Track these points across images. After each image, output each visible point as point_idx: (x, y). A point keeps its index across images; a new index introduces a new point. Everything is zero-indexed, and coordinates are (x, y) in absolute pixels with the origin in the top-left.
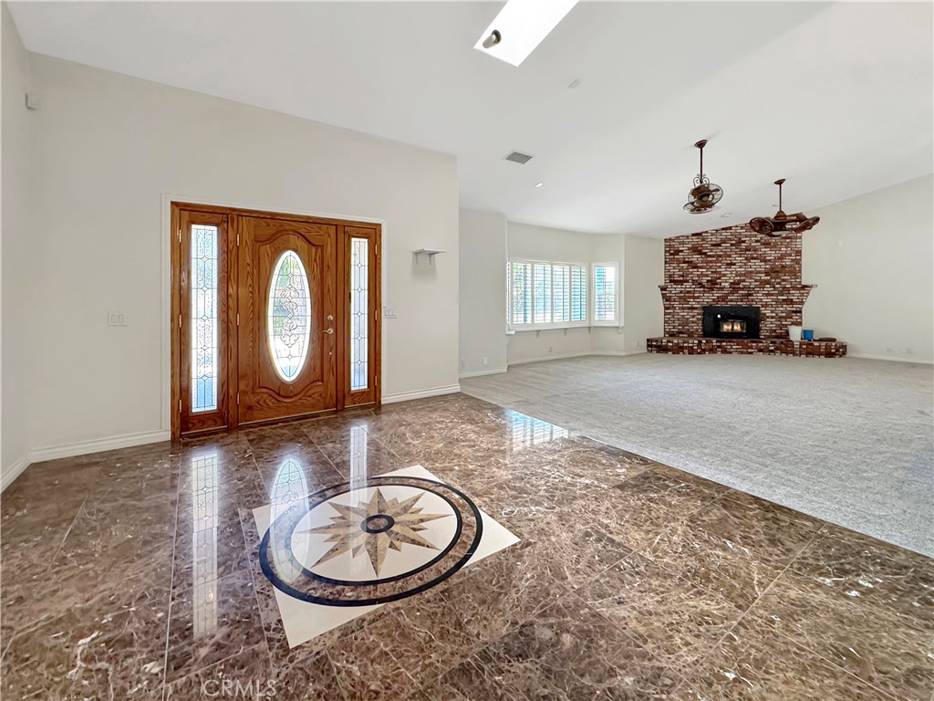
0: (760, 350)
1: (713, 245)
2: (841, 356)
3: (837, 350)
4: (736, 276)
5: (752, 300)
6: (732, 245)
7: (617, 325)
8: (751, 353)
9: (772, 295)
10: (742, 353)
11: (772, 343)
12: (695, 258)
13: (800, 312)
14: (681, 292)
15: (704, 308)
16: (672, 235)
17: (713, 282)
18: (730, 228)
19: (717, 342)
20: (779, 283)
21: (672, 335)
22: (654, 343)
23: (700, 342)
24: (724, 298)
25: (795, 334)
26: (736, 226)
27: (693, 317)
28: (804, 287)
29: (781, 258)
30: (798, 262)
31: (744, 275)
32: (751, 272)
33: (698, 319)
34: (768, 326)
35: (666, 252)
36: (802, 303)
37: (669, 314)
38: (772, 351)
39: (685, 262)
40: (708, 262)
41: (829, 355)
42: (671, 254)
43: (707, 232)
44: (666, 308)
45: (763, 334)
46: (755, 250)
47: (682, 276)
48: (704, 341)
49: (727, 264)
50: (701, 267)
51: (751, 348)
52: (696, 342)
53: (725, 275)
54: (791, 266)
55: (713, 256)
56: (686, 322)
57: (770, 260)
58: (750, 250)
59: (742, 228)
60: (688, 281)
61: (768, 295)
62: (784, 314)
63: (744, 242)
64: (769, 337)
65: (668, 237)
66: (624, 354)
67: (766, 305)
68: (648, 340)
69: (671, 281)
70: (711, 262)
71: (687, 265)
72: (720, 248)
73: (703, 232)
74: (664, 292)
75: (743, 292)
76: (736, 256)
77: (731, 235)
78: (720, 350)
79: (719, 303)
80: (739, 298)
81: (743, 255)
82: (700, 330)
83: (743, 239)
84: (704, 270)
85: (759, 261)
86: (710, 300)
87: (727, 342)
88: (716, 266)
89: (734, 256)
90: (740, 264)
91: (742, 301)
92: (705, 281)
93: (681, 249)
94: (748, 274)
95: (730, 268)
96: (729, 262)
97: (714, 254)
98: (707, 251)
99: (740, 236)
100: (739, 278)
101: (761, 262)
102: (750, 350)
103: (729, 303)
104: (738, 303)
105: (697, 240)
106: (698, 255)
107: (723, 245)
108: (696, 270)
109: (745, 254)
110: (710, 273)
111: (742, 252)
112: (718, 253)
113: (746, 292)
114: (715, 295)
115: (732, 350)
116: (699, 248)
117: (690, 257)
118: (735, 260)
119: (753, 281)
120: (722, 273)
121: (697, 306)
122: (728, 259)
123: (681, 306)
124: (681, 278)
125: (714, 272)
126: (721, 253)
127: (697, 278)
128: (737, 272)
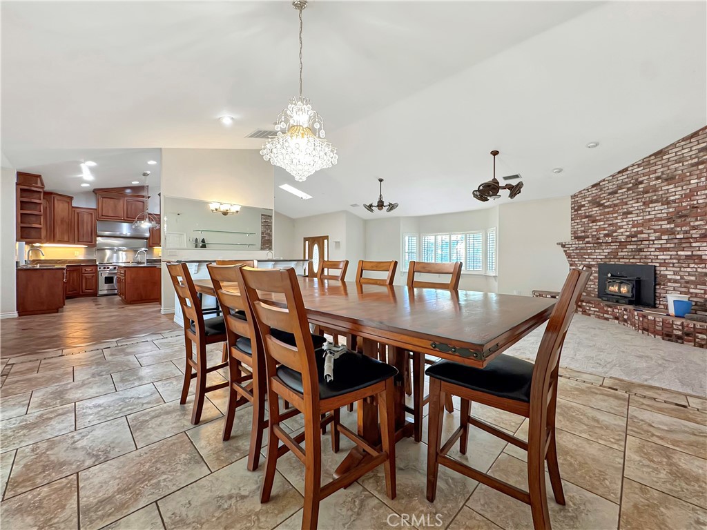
1: (610, 194)
4: (633, 227)
5: (646, 257)
6: (629, 189)
7: (495, 275)
9: (667, 250)
11: (625, 310)
12: (595, 211)
14: (576, 249)
15: (600, 266)
16: (575, 191)
17: (608, 236)
18: (626, 169)
24: (614, 254)
26: (633, 165)
31: (642, 225)
32: (650, 220)
33: (595, 278)
35: (572, 209)
39: (586, 217)
42: (575, 210)
43: (604, 180)
44: (571, 265)
45: (663, 302)
46: (655, 190)
47: (584, 232)
49: (625, 214)
50: (600, 220)
51: (607, 312)
53: (621, 227)
55: (609, 207)
58: (648, 192)
59: (639, 165)
60: (588, 237)
61: (662, 250)
63: (641, 183)
65: (573, 194)
67: (665, 264)
68: (534, 293)
69: (576, 238)
70: (608, 213)
71: (587, 219)
72: (617, 195)
73: (601, 182)
74: (565, 249)
75: (631, 247)
76: (633, 202)
77: (628, 178)
78: (581, 310)
79: (612, 260)
80: (629, 254)
81: (640, 200)
82: (596, 290)
83: (640, 179)
84: (602, 223)
85: (660, 204)
86: (602, 257)
87: (586, 303)
88: (613, 217)
89: (631, 202)
90: (637, 212)
91: (634, 258)
92: (602, 235)
93: (583, 203)
94: (646, 223)
95: (627, 218)
96: (626, 210)
97: (611, 203)
98: (604, 201)
99: (637, 177)
100: (635, 229)
101: (662, 205)
102: (605, 315)
103: (621, 260)
104: (631, 261)
105: (596, 191)
106: (597, 207)
107: (619, 191)
108: (595, 224)
109: (643, 197)
110: (607, 226)
111: (638, 197)
112: (614, 202)
113: (635, 247)
114: (605, 251)
115: (590, 312)
116: (598, 200)
117: (590, 210)
118: (632, 207)
119: (652, 231)
120: (619, 224)
121: (593, 263)
122: (624, 207)
123: (580, 262)
124: (583, 234)
125: (610, 224)
126: (618, 201)
127: (595, 233)
128: (633, 221)
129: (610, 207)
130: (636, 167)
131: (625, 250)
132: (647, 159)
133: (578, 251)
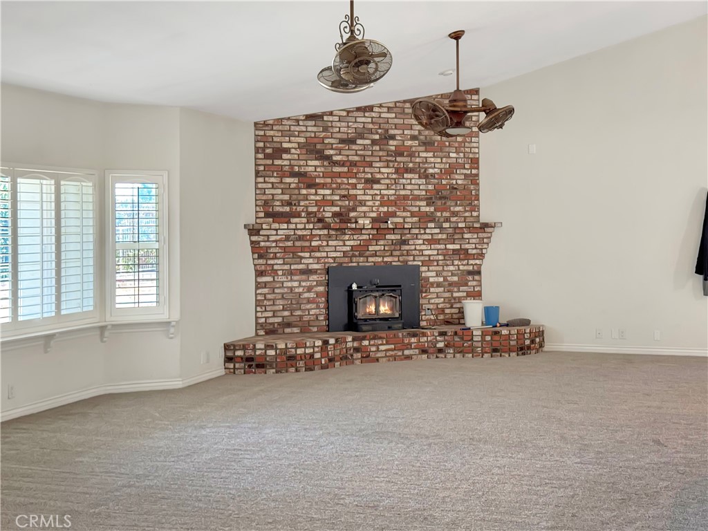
0: (424, 351)
1: (342, 141)
2: (537, 351)
3: (533, 342)
4: (382, 205)
5: (408, 253)
6: (374, 142)
7: (164, 317)
8: (409, 357)
9: (438, 242)
10: (395, 358)
11: (440, 334)
12: (312, 166)
13: (479, 273)
14: (287, 238)
15: (328, 271)
16: (270, 115)
17: (342, 217)
18: (370, 108)
19: (354, 340)
20: (447, 220)
21: (271, 331)
22: (239, 353)
23: (326, 342)
24: (361, 250)
25: (474, 314)
26: (381, 106)
27: (309, 289)
28: (485, 226)
29: (450, 171)
30: (474, 180)
31: (394, 203)
32: (405, 198)
33: (318, 294)
34: (432, 301)
35: (257, 150)
36: (481, 256)
37: (265, 285)
38: (440, 351)
39: (293, 174)
40: (334, 175)
41: (522, 350)
42: (267, 157)
43: (331, 114)
44: (260, 273)
45: (426, 317)
46: (411, 155)
47: (289, 204)
48: (332, 341)
49: (367, 181)
50: (323, 186)
51: (409, 346)
52: (318, 343)
53: (362, 203)
54: (465, 187)
56: (295, 301)
57: (433, 175)
58: (401, 155)
59: (389, 109)
60: (299, 216)
61: (431, 242)
62: (456, 279)
63: (393, 137)
64: (435, 322)
65: (260, 118)
66: (178, 384)
67: (428, 263)
68: (227, 347)
69: (267, 215)
70: (339, 175)
71: (296, 180)
72: (354, 147)
73: (324, 114)
74: (254, 238)
75: (393, 237)
76: (381, 164)
77: (372, 123)
78: (359, 355)
79: (354, 259)
80: (386, 248)
81: (391, 164)
82: (321, 318)
83: (392, 132)
84: (328, 192)
85: (417, 176)
86: (338, 254)
87: (370, 340)
88: (348, 184)
89: (378, 165)
90: (387, 181)
91: (391, 255)
92: (329, 215)
93: (285, 145)
94: (400, 202)
95: (372, 188)
96: (369, 176)
97: (345, 159)
98: (332, 152)
99: (386, 126)
100: (385, 209)
101: (420, 178)
102: (407, 352)
103: (371, 259)
104: (386, 259)
105: (314, 129)
106: (316, 159)
107: (359, 142)
108: (313, 191)
109: (396, 161)
110: (337, 198)
111: (389, 158)
112: (350, 158)
113: (398, 237)
114: (348, 243)
115: (379, 355)
116: (318, 147)
117: (302, 163)
118: (380, 172)
119: (408, 214)
120: (359, 198)
121: (316, 266)
122: (367, 170)
123: (287, 267)
124: (287, 209)
125: (344, 196)
126: (356, 158)
127: (315, 209)
128: (383, 196)
129: (343, 165)
130: (386, 110)
131: (382, 242)
132: (401, 105)
133: (290, 244)
